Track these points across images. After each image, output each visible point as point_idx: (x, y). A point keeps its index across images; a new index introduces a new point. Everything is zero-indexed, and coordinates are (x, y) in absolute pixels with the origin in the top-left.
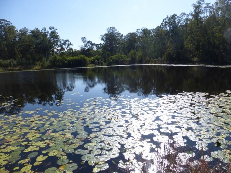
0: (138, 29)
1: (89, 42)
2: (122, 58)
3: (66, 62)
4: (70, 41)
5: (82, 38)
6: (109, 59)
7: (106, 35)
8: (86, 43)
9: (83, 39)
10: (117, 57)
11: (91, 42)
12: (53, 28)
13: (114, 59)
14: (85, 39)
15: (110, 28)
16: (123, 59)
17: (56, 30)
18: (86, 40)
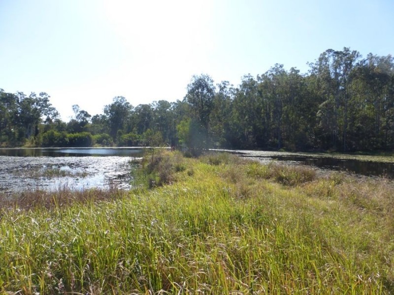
0: (154, 102)
1: (83, 112)
2: (136, 138)
3: (67, 140)
4: (56, 109)
5: (73, 106)
6: (121, 139)
7: (113, 106)
8: (79, 113)
9: (75, 108)
10: (130, 137)
11: (86, 112)
12: (45, 94)
13: (126, 139)
14: (77, 108)
15: (119, 97)
16: (138, 140)
17: (49, 97)
18: (79, 108)
